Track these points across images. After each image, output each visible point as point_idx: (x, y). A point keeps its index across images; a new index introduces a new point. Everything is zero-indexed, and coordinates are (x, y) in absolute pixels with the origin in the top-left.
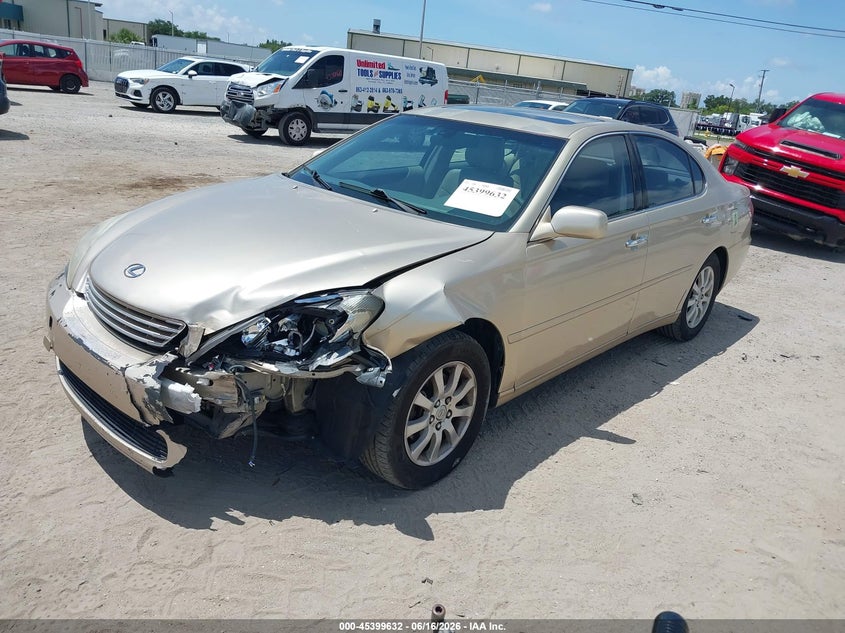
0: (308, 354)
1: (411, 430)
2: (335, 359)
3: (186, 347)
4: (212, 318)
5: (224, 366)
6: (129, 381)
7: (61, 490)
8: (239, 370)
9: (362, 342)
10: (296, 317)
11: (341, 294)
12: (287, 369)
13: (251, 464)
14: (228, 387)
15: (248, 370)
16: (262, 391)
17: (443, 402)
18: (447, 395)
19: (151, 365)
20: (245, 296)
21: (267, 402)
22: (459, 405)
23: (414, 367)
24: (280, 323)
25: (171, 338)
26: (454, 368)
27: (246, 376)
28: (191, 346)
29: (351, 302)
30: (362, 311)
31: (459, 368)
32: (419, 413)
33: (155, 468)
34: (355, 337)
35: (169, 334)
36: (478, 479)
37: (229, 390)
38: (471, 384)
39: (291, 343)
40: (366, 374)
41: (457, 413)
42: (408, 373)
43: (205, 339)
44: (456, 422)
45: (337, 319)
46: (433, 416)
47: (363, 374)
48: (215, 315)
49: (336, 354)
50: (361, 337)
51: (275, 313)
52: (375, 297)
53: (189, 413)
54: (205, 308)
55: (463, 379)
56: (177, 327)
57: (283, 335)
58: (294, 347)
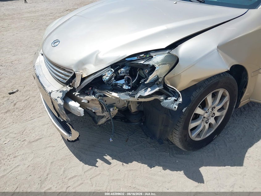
0: (135, 88)
1: (192, 125)
2: (149, 92)
3: (76, 83)
4: (85, 69)
5: (94, 94)
6: (52, 99)
7: (41, 139)
8: (100, 96)
9: (164, 83)
10: (128, 68)
11: (152, 54)
12: (123, 97)
13: (111, 140)
14: (96, 104)
15: (105, 96)
16: (115, 105)
17: (210, 110)
18: (213, 106)
19: (61, 92)
20: (101, 56)
21: (118, 109)
22: (219, 110)
23: (195, 94)
24: (119, 72)
25: (68, 78)
26: (217, 92)
27: (105, 98)
28: (77, 83)
29: (157, 59)
30: (164, 64)
31: (221, 92)
32: (197, 117)
33: (67, 139)
34: (160, 80)
35: (68, 76)
36: (226, 146)
37: (97, 106)
38: (227, 99)
39: (126, 82)
40: (167, 101)
41: (217, 114)
42: (192, 98)
43: (83, 79)
44: (216, 119)
45: (149, 69)
46: (204, 117)
47: (165, 101)
48: (87, 66)
49: (149, 89)
50: (164, 79)
51: (116, 66)
52: (173, 55)
53: (79, 116)
54: (82, 63)
55: (223, 97)
56: (71, 73)
57: (122, 78)
58: (128, 84)
